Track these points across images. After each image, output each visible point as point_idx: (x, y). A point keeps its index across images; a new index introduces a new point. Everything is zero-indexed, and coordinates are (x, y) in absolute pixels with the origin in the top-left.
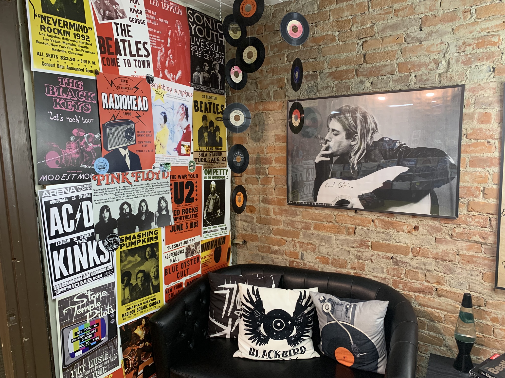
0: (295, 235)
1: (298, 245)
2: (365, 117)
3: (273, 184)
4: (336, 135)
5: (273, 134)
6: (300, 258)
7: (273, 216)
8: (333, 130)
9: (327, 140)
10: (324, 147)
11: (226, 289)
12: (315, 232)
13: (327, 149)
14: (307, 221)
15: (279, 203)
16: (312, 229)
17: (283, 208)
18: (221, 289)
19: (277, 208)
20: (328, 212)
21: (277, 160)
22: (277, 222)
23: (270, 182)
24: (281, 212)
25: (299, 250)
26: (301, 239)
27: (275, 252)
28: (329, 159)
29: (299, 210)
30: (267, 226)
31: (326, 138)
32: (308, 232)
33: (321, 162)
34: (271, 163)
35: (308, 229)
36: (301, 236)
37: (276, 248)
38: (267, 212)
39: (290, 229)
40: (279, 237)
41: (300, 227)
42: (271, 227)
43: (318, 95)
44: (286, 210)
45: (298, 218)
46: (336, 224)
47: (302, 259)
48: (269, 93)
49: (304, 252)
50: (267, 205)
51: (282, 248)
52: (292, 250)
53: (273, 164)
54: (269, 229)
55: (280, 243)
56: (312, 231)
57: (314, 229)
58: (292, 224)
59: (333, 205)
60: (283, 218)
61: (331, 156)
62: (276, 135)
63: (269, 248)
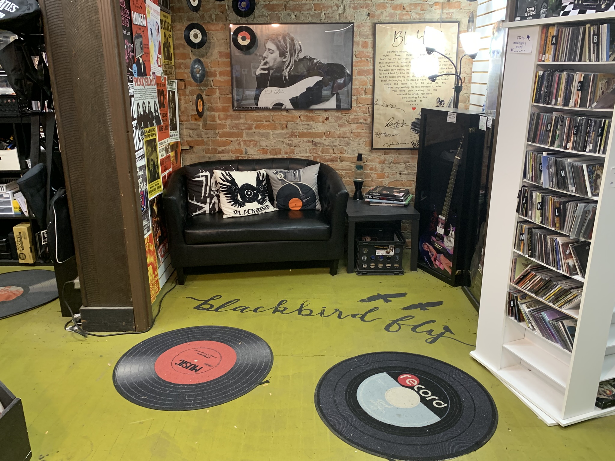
0: (239, 135)
1: (242, 143)
2: (292, 40)
3: (217, 94)
5: (217, 51)
6: (244, 153)
7: (218, 121)
8: (269, 49)
9: (265, 57)
10: (263, 62)
11: (202, 176)
12: (257, 131)
13: (265, 64)
14: (249, 122)
15: (224, 110)
16: (253, 128)
17: (228, 114)
18: (199, 177)
19: (222, 114)
20: (266, 113)
21: (221, 74)
22: (223, 126)
23: (215, 92)
24: (226, 118)
25: (243, 147)
26: (245, 137)
27: (222, 152)
28: (267, 72)
29: (242, 114)
30: (213, 131)
31: (264, 55)
32: (250, 131)
33: (261, 74)
34: (215, 76)
35: (251, 129)
36: (244, 135)
37: (222, 148)
38: (213, 118)
39: (235, 130)
40: (224, 139)
41: (243, 128)
42: (217, 131)
43: (256, 22)
44: (231, 115)
45: (242, 121)
46: (273, 122)
47: (246, 153)
48: (211, 16)
49: (248, 148)
50: (213, 113)
51: (227, 148)
52: (237, 147)
53: (218, 77)
54: (215, 133)
55: (225, 144)
56: (254, 130)
57: (256, 128)
58: (237, 126)
59: (271, 108)
60: (228, 122)
61: (268, 69)
62: (220, 52)
63: (216, 149)
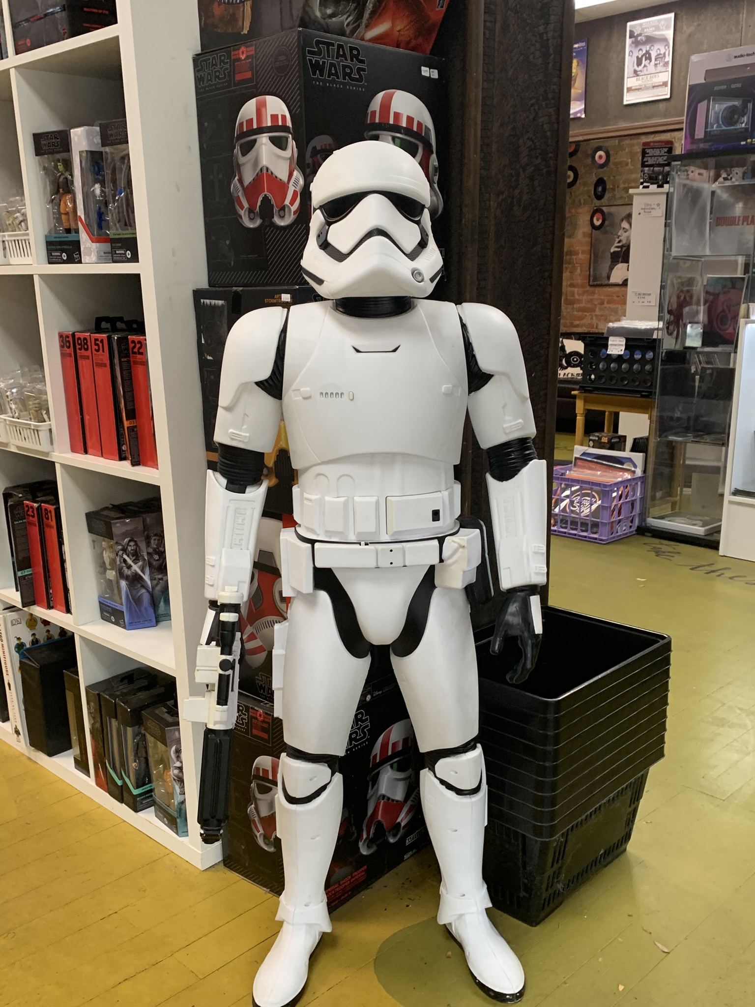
0: (592, 310)
1: (594, 318)
3: (579, 271)
4: (625, 232)
5: (581, 231)
6: (595, 327)
7: (577, 297)
8: (624, 228)
9: (619, 236)
10: (617, 240)
12: (608, 306)
13: (619, 242)
14: (602, 298)
15: (583, 286)
16: (605, 303)
17: (586, 289)
19: (581, 290)
20: (617, 289)
21: (583, 252)
22: (580, 301)
23: (577, 269)
24: (584, 293)
25: (595, 321)
26: (597, 312)
27: (577, 326)
28: (620, 249)
29: (597, 290)
30: (572, 306)
31: (619, 234)
32: (602, 306)
33: (614, 252)
34: (578, 254)
35: (602, 303)
36: (597, 309)
37: (577, 322)
38: (573, 294)
39: (589, 305)
40: (580, 313)
41: (596, 303)
42: (575, 306)
43: (615, 203)
44: (588, 291)
45: (596, 296)
46: (622, 298)
47: (597, 328)
48: (580, 201)
49: (599, 324)
50: (573, 289)
51: (582, 322)
52: (590, 321)
53: (580, 256)
54: (573, 308)
55: (580, 318)
56: (605, 305)
57: (607, 303)
58: (591, 301)
59: (621, 283)
60: (584, 298)
61: (621, 247)
62: (584, 233)
63: (573, 323)
